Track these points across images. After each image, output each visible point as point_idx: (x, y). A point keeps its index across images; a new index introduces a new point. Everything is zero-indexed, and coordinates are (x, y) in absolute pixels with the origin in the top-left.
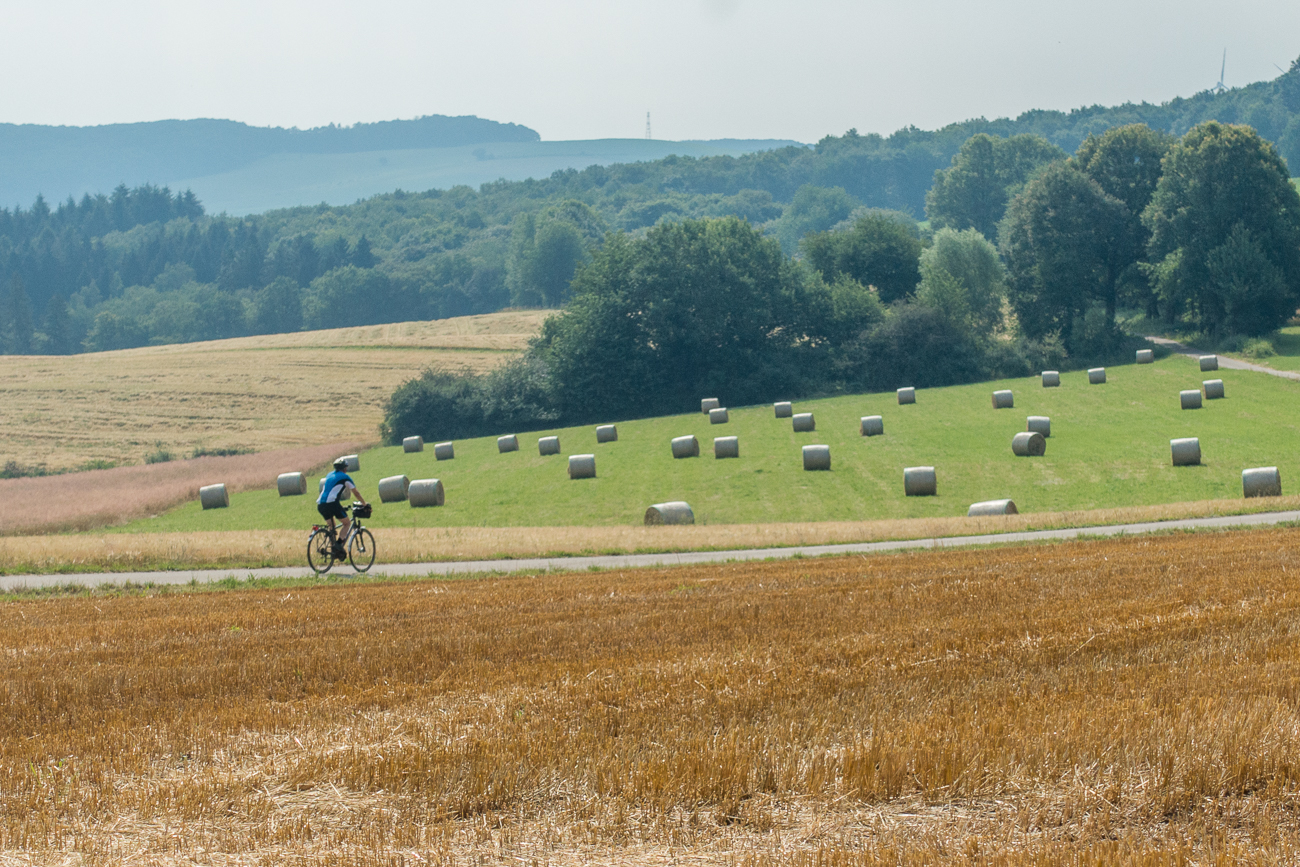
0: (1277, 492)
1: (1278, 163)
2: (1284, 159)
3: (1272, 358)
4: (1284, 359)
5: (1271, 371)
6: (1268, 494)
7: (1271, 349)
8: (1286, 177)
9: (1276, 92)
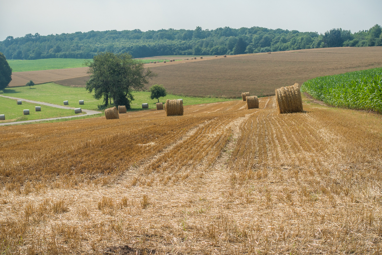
0: (4, 119)
1: (4, 57)
2: (5, 56)
3: (3, 94)
4: (6, 94)
5: (3, 96)
6: (2, 120)
7: (3, 92)
8: (6, 59)
9: (3, 43)
